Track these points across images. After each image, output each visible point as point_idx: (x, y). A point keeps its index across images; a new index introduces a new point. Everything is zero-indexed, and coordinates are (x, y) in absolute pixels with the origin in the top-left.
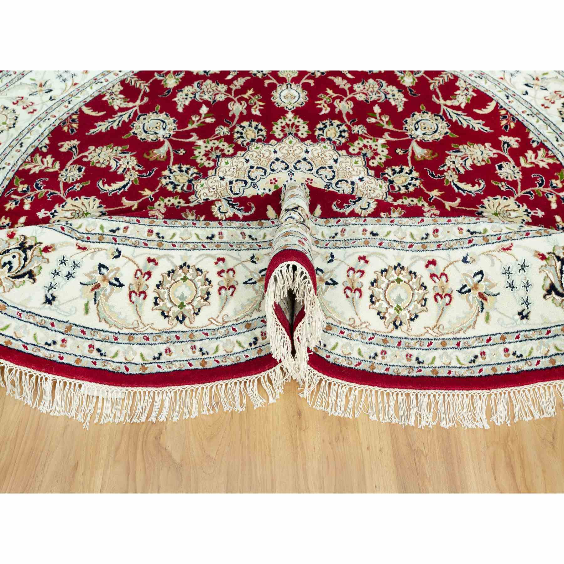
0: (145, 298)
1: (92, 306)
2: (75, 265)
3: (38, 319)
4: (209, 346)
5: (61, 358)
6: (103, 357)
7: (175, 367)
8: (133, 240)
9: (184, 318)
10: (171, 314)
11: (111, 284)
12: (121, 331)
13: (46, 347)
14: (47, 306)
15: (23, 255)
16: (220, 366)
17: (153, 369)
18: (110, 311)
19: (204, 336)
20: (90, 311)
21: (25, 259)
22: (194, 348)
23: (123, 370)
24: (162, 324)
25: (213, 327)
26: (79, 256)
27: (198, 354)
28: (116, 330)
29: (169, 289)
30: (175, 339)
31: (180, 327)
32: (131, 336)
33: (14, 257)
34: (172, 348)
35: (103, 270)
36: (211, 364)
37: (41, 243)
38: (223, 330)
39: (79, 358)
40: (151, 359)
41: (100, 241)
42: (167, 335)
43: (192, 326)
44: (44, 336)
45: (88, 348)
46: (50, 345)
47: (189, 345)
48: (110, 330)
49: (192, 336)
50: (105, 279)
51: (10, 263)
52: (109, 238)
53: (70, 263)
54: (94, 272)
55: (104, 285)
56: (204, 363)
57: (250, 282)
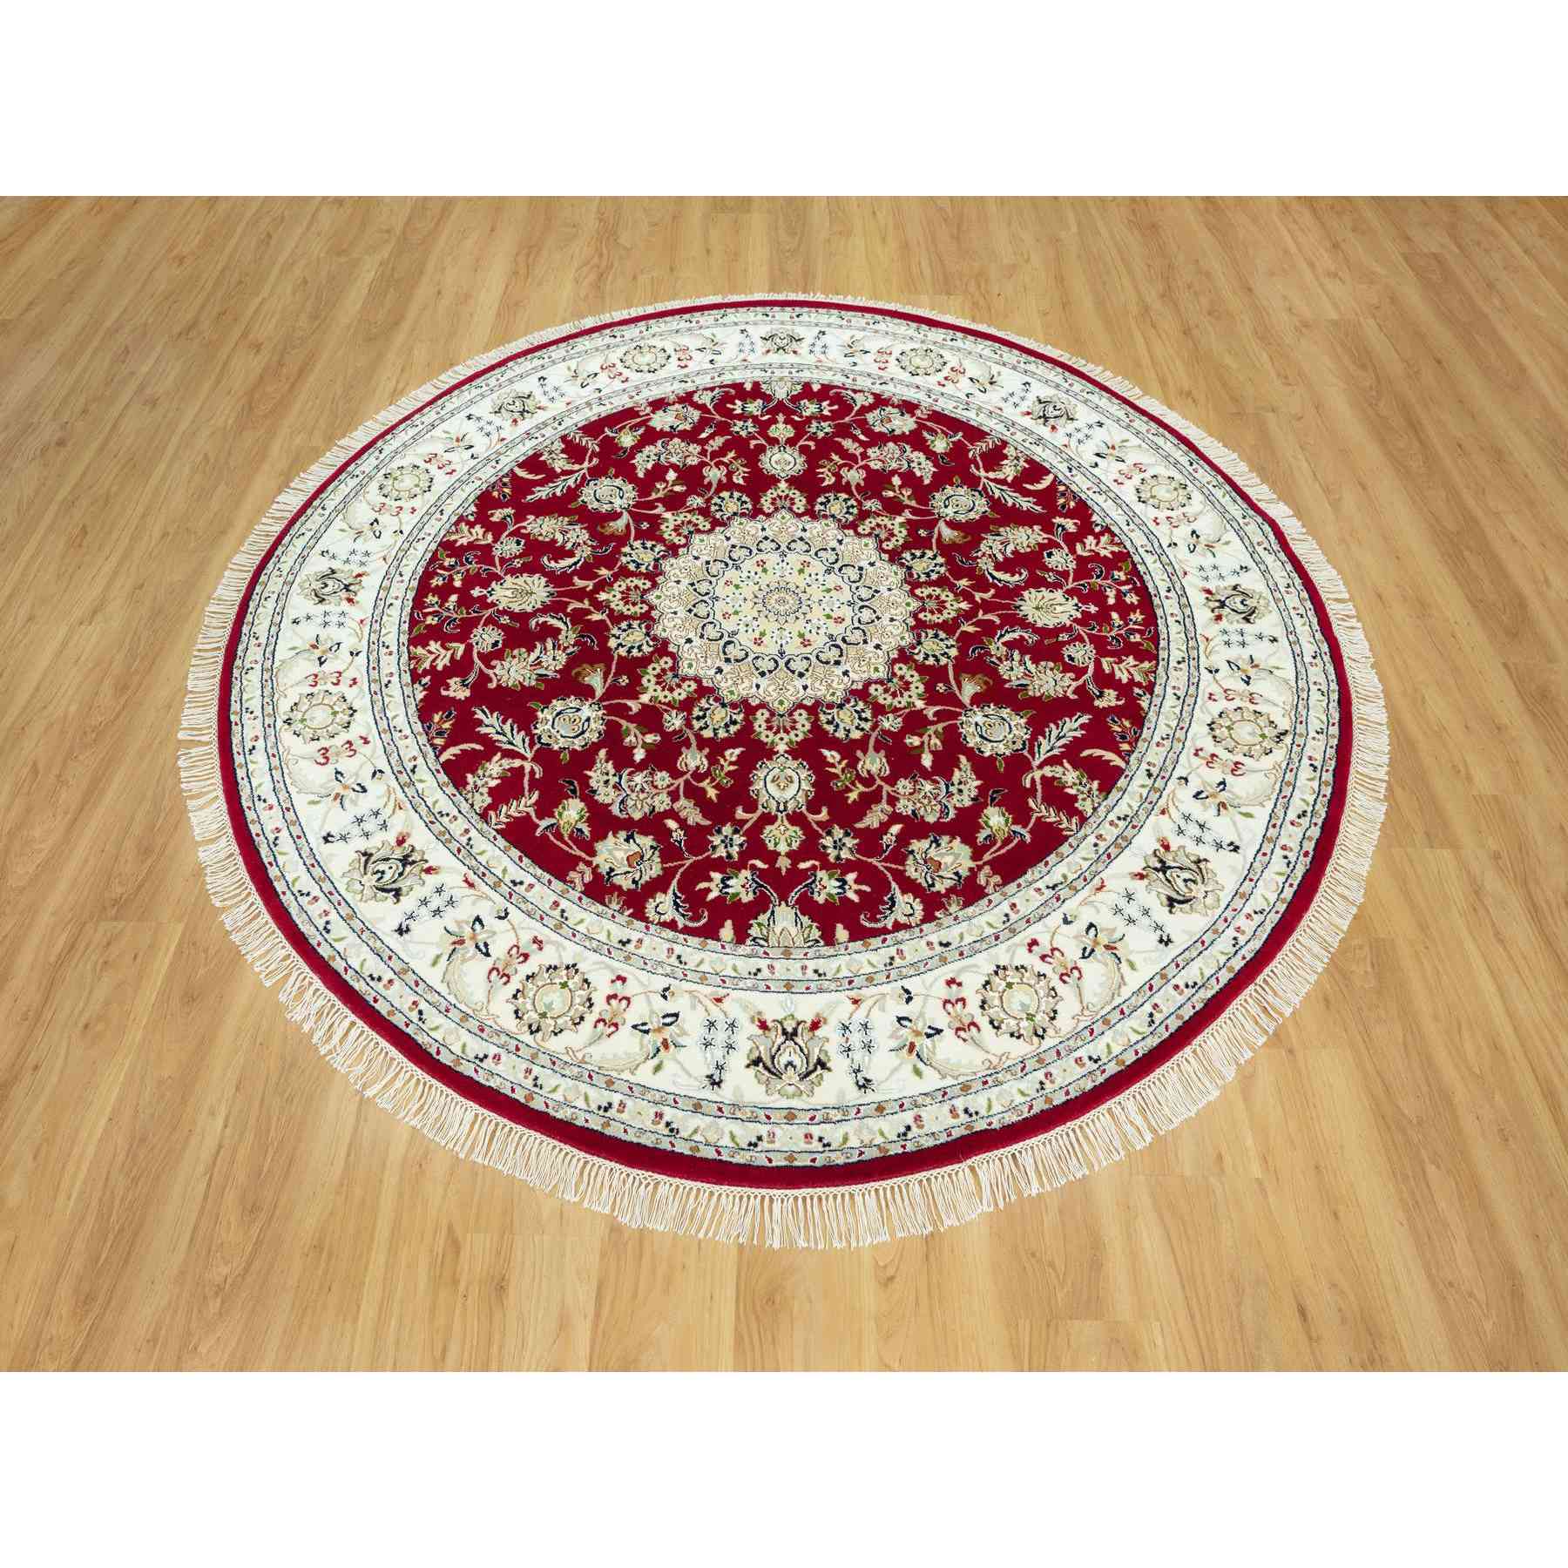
0: (505, 984)
1: (443, 961)
2: (451, 902)
3: (379, 943)
4: (549, 1079)
5: (376, 1001)
6: (420, 1023)
7: (493, 1083)
8: (530, 906)
9: (538, 1030)
10: (525, 1017)
11: (477, 947)
12: (458, 1005)
13: (368, 979)
14: (396, 935)
15: (400, 870)
16: (547, 1114)
17: (467, 1069)
18: (460, 976)
19: (549, 1064)
20: (439, 965)
21: (401, 875)
22: (529, 1071)
23: (433, 1051)
24: (510, 1023)
25: (566, 1058)
26: (461, 892)
27: (529, 1083)
28: (454, 1001)
29: (539, 988)
30: (514, 1049)
31: (526, 1038)
32: (466, 1017)
33: (390, 868)
34: (503, 1058)
35: (477, 926)
36: (538, 1104)
37: (426, 861)
38: (576, 1070)
39: (395, 1009)
40: (471, 1056)
41: (494, 888)
42: (507, 1038)
43: (542, 1044)
44: (374, 966)
45: (410, 1004)
46: (373, 979)
47: (525, 1065)
48: (447, 997)
49: (534, 1056)
50: (473, 938)
51: (383, 873)
52: (505, 890)
53: (446, 896)
54: (467, 923)
55: (469, 945)
56: (530, 1097)
57: (641, 1028)
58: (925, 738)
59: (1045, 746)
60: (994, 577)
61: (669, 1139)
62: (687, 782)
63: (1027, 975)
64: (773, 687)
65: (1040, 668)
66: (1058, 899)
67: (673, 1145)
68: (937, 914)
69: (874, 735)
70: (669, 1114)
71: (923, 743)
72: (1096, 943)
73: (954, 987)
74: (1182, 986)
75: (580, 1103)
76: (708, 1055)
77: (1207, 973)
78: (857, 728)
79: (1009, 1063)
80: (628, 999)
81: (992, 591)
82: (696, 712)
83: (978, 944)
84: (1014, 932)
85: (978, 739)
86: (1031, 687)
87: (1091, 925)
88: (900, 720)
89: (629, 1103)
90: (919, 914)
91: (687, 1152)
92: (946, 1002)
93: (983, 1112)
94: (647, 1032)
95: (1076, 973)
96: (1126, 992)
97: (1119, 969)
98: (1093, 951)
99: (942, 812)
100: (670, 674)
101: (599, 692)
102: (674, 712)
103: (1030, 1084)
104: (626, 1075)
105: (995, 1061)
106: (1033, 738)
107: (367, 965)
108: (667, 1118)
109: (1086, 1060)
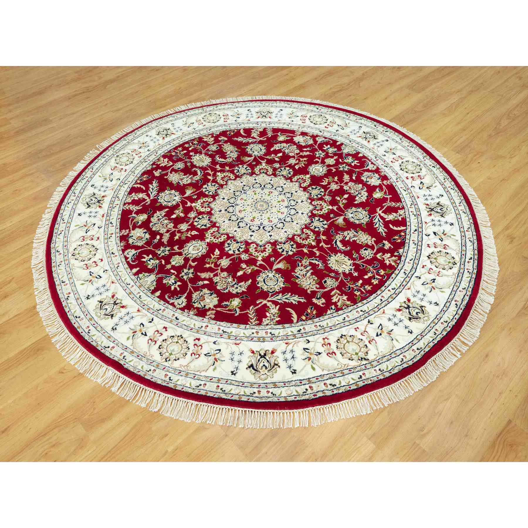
0: (81, 241)
1: (78, 227)
2: (95, 217)
3: (72, 214)
4: (62, 267)
6: (58, 235)
8: (107, 230)
9: (74, 256)
10: (75, 251)
12: (68, 238)
14: (77, 215)
17: (53, 251)
18: (76, 232)
19: (66, 264)
20: (76, 227)
22: (61, 262)
24: (71, 250)
25: (71, 266)
27: (58, 264)
28: (69, 236)
29: (86, 248)
30: (65, 255)
31: (70, 255)
32: (66, 241)
34: (61, 255)
35: (93, 225)
36: (53, 269)
37: (102, 205)
38: (69, 270)
40: (57, 249)
41: (106, 220)
42: (67, 252)
43: (71, 259)
45: (62, 230)
47: (62, 260)
48: (69, 234)
49: (66, 260)
50: (89, 227)
54: (92, 223)
55: (86, 228)
56: (54, 267)
57: (91, 274)
58: (248, 268)
59: (279, 297)
60: (336, 242)
61: (64, 299)
62: (175, 231)
63: (185, 344)
64: (227, 225)
65: (311, 277)
66: (221, 336)
67: (63, 301)
68: (186, 310)
69: (236, 256)
70: (72, 295)
71: (245, 268)
72: (214, 355)
73: (164, 329)
74: (220, 388)
75: (60, 277)
76: (94, 291)
77: (232, 392)
78: (233, 251)
79: (150, 358)
80: (97, 265)
81: (329, 246)
82: (200, 217)
83: (184, 326)
84: (198, 332)
85: (262, 280)
86: (299, 279)
87: (220, 350)
88: (248, 258)
89: (68, 285)
90: (182, 306)
91: (64, 305)
92: (158, 331)
93: (127, 361)
94: (91, 275)
95: (198, 356)
96: (203, 374)
97: (210, 366)
98: (210, 356)
99: (224, 288)
100: (207, 203)
101: (186, 195)
102: (196, 213)
103: (147, 367)
104: (75, 280)
105: (148, 354)
106: (278, 293)
107: (66, 216)
108: (70, 295)
109: (168, 377)
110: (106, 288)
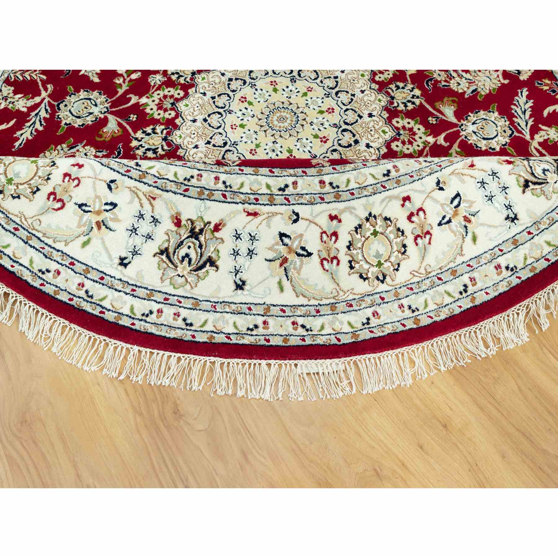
0: (338, 264)
1: (286, 284)
2: (253, 238)
3: (233, 307)
4: (417, 301)
5: (268, 341)
6: (310, 333)
7: (388, 330)
8: (307, 197)
9: (384, 276)
10: (370, 275)
11: (299, 255)
12: (321, 303)
13: (249, 332)
14: (239, 292)
15: (197, 243)
16: (435, 322)
17: (365, 335)
18: (305, 284)
19: (409, 292)
20: (285, 288)
21: (201, 246)
22: (401, 306)
23: (334, 341)
24: (362, 287)
25: (416, 279)
26: (252, 225)
27: (408, 313)
28: (316, 303)
29: (361, 248)
30: (380, 301)
31: (382, 287)
32: (333, 306)
33: (189, 247)
34: (379, 311)
35: (286, 240)
36: (425, 321)
37: (209, 223)
38: (427, 282)
39: (286, 338)
40: (360, 326)
41: (272, 203)
42: (371, 297)
43: (394, 283)
44: (243, 322)
45: (291, 326)
46: (252, 330)
47: (396, 305)
48: (310, 303)
49: (396, 294)
50: (290, 250)
51: (187, 255)
52: (279, 199)
53: (245, 237)
54: (277, 244)
55: (292, 257)
56: (417, 321)
57: (444, 222)
61: (514, 277)
67: (520, 278)
70: (503, 261)
75: (448, 300)
76: (496, 205)
80: (421, 209)
89: (475, 274)
91: (530, 275)
94: (449, 221)
104: (460, 260)
107: (239, 324)
108: (503, 265)
110: (488, 179)
